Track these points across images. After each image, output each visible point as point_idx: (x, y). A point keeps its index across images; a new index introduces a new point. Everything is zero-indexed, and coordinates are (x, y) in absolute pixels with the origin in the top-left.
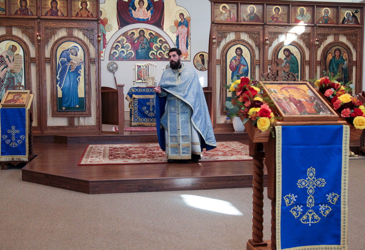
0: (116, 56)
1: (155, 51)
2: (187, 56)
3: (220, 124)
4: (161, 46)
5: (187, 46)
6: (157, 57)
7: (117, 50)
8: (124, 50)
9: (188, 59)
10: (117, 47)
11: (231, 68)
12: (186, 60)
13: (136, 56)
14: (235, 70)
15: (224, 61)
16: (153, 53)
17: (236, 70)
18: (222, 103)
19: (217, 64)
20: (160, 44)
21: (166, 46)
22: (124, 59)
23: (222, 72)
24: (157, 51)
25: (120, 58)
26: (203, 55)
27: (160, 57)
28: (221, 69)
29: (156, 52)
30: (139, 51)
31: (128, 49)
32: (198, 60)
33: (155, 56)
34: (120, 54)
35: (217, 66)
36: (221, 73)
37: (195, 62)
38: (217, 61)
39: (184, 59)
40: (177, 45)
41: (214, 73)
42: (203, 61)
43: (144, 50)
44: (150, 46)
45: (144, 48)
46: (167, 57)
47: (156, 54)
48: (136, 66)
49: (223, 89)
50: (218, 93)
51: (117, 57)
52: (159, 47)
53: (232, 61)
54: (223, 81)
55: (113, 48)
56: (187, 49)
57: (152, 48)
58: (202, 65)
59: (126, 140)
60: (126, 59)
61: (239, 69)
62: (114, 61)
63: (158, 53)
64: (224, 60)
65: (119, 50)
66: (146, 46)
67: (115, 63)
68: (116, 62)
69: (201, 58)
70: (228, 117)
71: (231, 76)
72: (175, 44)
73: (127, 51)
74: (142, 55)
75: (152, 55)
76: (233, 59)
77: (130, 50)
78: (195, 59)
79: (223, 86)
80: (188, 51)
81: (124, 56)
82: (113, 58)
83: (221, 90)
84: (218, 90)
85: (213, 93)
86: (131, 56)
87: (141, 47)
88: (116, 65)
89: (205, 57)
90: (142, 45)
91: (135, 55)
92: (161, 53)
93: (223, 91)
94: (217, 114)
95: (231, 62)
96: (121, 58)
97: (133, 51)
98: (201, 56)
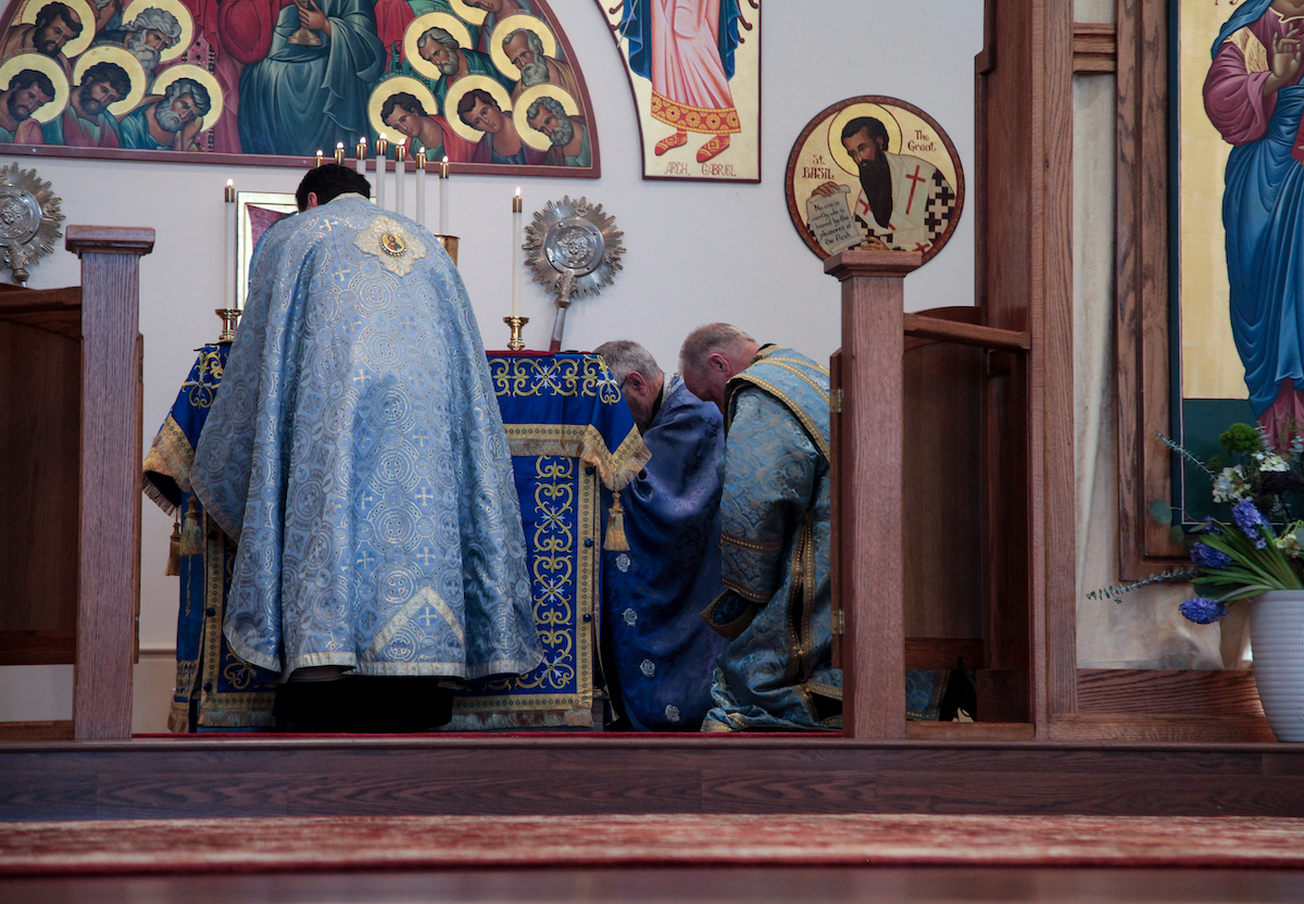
0: (46, 113)
1: (425, 81)
2: (724, 130)
3: (1114, 673)
4: (480, 34)
5: (727, 41)
6: (447, 132)
7: (55, 54)
8: (129, 61)
9: (738, 157)
10: (51, 34)
11: (1219, 114)
12: (715, 169)
13: (238, 118)
14: (1265, 136)
15: (1152, 45)
16: (408, 102)
17: (1270, 131)
18: (1127, 460)
19: (1080, 74)
20: (477, 16)
21: (526, 35)
22: (123, 143)
23: (1128, 148)
24: (448, 79)
25: (86, 135)
26: (876, 130)
27: (473, 135)
28: (1116, 115)
29: (438, 89)
30: (275, 70)
31: (166, 55)
32: (828, 174)
33: (427, 127)
34: (83, 93)
35: (1079, 91)
36: (1117, 156)
37: (804, 188)
38: (1080, 46)
39: (701, 158)
40: (630, 29)
41: (1046, 163)
42: (877, 179)
43: (315, 66)
44: (373, 27)
45: (322, 52)
46: (539, 141)
47: (430, 107)
48: (244, 217)
49: (1138, 315)
50: (1086, 362)
51: (52, 124)
52: (465, 41)
53: (1236, 38)
54: (1136, 237)
55: (17, 39)
56: (729, 71)
57: (399, 50)
58: (870, 218)
59: (159, 793)
60: (141, 143)
61: (1297, 117)
62: (26, 165)
63: (455, 94)
64: (1149, 35)
65: (73, 61)
66: (334, 28)
67: (31, 184)
68: (49, 171)
69: (864, 155)
70: (1202, 590)
71: (1220, 188)
72: (615, 19)
73: (154, 73)
74: (302, 117)
75: (397, 113)
76: (1244, 20)
77: (183, 59)
78: (805, 159)
79: (1137, 286)
80: (742, 87)
81: (120, 120)
82: (14, 131)
83: (1123, 329)
84: (1087, 328)
85: (1036, 355)
86: (191, 119)
87: (294, 41)
88: (43, 201)
89: (893, 147)
90: (297, 23)
91: (235, 111)
92: (486, 98)
93: (1138, 335)
94: (1079, 572)
95: (1218, 48)
96: (97, 130)
97: (213, 70)
98: (855, 141)
